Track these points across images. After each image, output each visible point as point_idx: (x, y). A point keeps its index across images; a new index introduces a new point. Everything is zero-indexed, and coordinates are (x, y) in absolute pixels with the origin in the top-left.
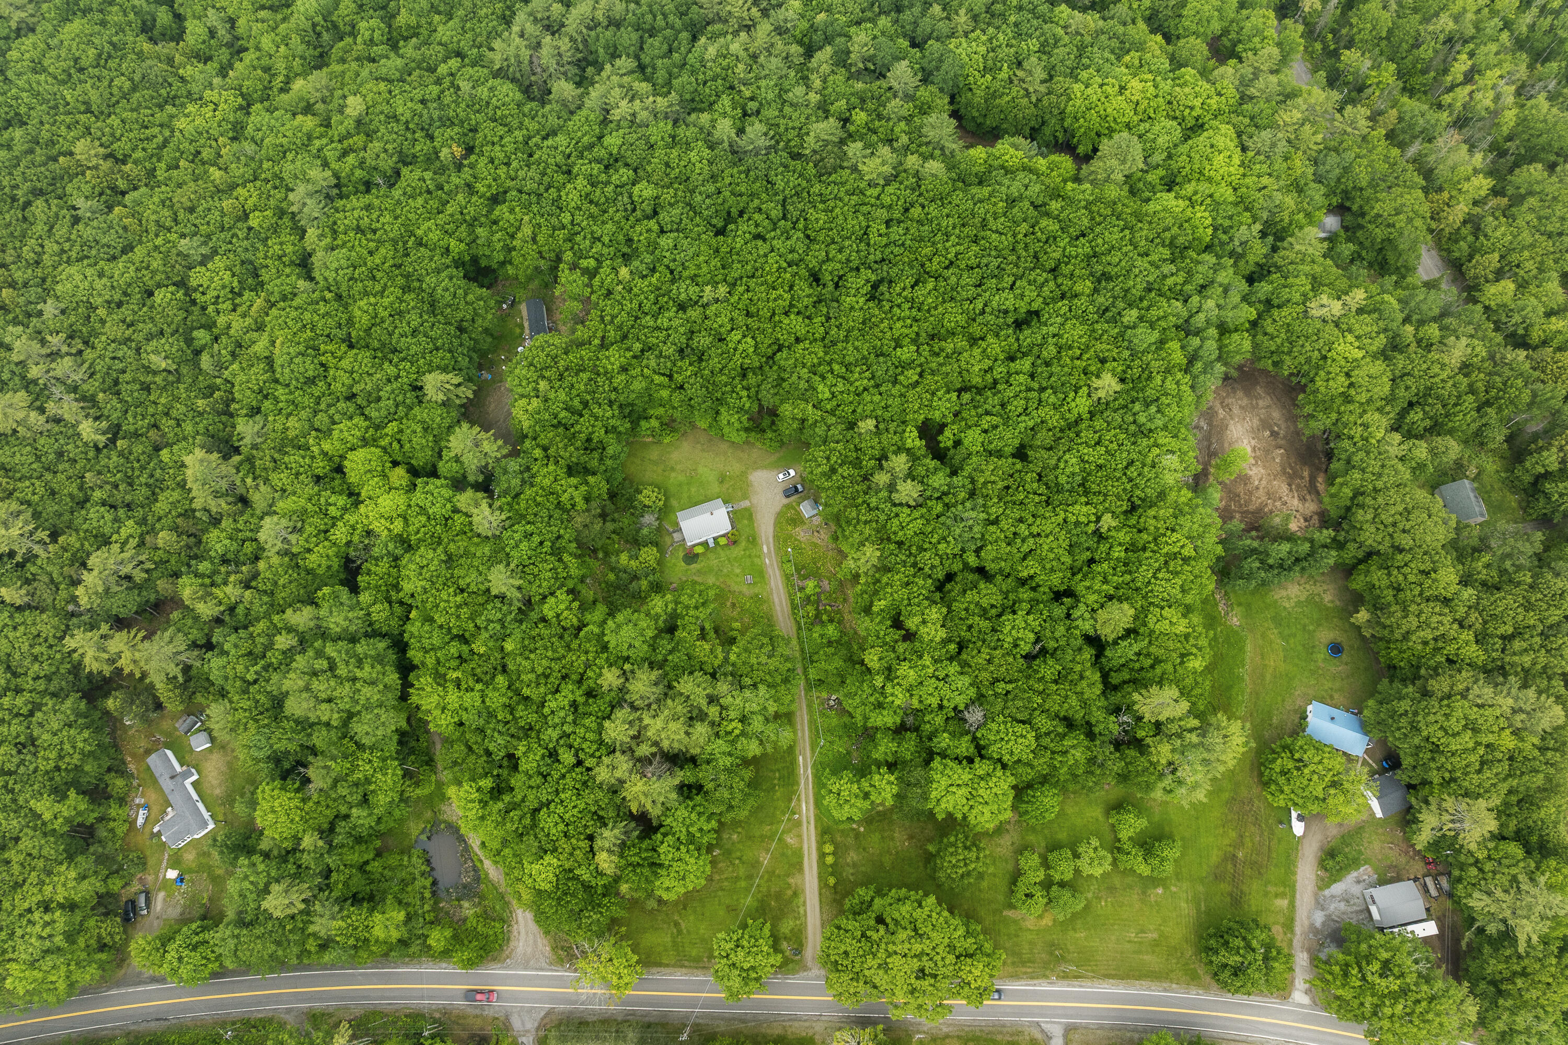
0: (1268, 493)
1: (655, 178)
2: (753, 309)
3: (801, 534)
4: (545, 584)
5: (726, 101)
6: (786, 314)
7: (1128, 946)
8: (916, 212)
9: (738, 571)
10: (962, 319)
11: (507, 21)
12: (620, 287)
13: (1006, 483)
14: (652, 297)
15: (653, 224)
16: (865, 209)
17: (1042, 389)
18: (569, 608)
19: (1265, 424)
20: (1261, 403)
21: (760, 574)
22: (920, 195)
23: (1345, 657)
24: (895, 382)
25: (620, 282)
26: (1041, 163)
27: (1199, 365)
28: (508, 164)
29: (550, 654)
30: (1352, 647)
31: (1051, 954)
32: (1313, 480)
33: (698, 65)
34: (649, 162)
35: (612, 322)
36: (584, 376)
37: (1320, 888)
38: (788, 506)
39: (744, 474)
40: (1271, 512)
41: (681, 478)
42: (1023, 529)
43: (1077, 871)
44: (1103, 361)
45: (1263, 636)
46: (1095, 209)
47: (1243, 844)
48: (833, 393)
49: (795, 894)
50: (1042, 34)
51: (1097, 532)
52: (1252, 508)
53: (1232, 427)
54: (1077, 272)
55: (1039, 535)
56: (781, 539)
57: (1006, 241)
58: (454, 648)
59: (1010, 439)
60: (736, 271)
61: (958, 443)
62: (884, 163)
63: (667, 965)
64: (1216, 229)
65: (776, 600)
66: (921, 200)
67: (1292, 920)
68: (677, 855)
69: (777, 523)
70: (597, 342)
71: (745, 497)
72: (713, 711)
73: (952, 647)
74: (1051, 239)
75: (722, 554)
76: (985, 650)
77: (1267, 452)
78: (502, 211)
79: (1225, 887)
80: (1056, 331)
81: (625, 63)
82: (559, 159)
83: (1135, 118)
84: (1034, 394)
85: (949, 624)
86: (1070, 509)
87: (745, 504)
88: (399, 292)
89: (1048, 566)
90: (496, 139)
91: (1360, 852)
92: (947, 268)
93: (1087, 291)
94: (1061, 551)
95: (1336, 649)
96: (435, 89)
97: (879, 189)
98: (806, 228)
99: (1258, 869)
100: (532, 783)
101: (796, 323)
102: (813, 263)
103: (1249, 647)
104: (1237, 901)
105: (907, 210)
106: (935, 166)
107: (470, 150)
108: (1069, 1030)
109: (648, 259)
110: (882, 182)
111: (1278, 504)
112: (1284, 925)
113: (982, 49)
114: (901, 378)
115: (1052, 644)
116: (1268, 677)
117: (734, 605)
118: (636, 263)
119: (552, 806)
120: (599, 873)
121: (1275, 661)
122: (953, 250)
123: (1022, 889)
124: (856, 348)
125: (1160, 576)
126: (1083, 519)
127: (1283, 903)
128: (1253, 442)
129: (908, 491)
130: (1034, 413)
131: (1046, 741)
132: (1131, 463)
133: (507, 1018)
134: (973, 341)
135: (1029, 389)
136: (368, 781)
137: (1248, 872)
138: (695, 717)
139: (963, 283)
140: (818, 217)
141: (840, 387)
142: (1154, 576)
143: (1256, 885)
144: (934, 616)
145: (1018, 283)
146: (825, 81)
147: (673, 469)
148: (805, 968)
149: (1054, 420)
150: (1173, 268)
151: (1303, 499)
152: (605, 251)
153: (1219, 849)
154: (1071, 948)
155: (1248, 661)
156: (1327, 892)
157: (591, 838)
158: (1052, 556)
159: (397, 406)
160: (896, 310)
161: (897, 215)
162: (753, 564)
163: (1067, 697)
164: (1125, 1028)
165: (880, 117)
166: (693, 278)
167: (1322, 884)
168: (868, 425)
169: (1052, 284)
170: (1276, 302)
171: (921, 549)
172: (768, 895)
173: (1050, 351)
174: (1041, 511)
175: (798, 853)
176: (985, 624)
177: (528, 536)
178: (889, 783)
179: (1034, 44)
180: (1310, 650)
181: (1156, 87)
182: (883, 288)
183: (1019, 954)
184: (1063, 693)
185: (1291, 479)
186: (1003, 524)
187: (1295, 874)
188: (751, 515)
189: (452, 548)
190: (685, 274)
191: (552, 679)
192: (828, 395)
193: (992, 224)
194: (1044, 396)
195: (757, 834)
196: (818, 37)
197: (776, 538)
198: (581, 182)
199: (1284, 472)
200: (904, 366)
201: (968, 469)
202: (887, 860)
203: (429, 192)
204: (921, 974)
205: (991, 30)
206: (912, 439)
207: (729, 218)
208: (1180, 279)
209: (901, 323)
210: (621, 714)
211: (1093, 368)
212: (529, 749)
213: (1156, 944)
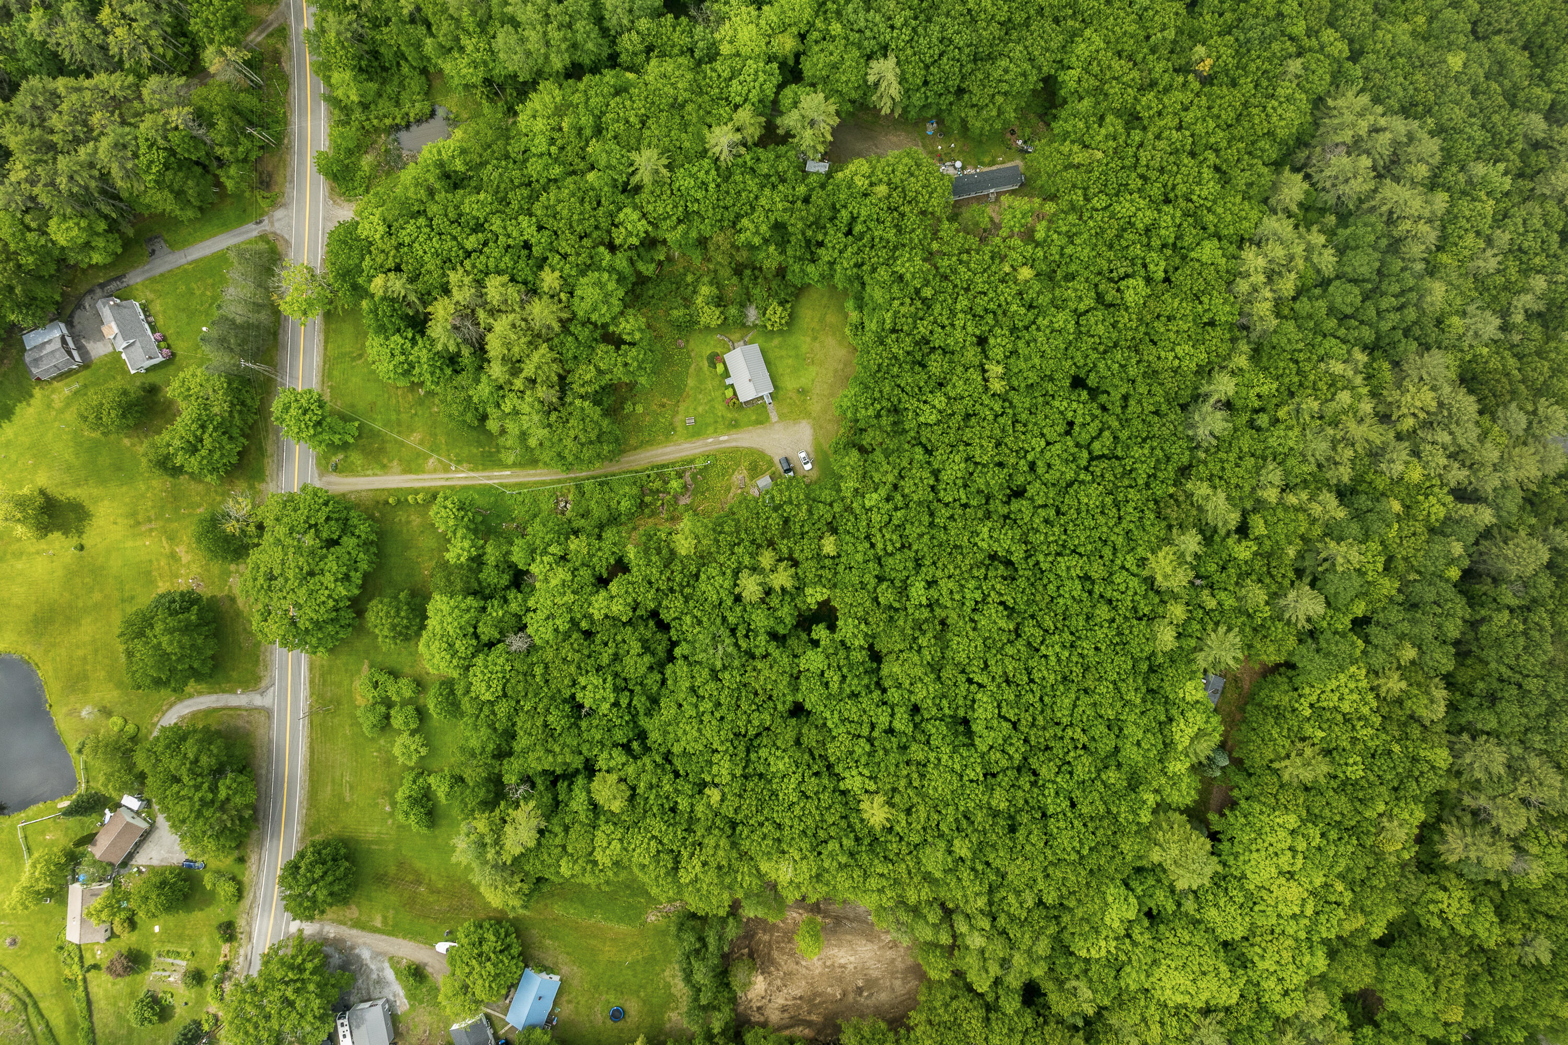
0: (790, 973)
1: (1151, 304)
2: (973, 420)
3: (739, 476)
4: (650, 207)
5: (1268, 387)
6: (968, 459)
7: (338, 774)
8: (1103, 612)
9: (700, 409)
10: (962, 657)
11: (1406, 111)
12: (1007, 269)
13: (760, 691)
14: (992, 306)
15: (1089, 302)
16: (1107, 552)
17: (870, 740)
18: (630, 234)
19: (871, 983)
20: (898, 983)
21: (696, 432)
22: (1126, 618)
23: (610, 1023)
24: (880, 579)
25: (1014, 269)
26: (1178, 767)
27: (904, 917)
28: (1179, 128)
29: (575, 217)
30: (622, 1031)
31: (331, 702)
32: (809, 1024)
33: (1321, 351)
34: (1175, 296)
35: (961, 262)
36: (891, 235)
37: (391, 959)
38: (771, 463)
39: (808, 415)
40: (770, 973)
41: (804, 348)
42: (707, 705)
43: (399, 732)
44: (908, 812)
45: (635, 944)
46: (1106, 823)
47: (433, 892)
48: (870, 509)
49: (384, 466)
50: (1371, 785)
51: (704, 784)
52: (775, 954)
53: (869, 946)
54: (1020, 793)
55: (701, 722)
56: (735, 455)
57: (1063, 715)
58: (586, 121)
59: (812, 700)
60: (1021, 401)
61: (816, 643)
62: (1166, 576)
63: (325, 349)
64: (1087, 961)
65: (668, 450)
66: (1119, 620)
67: (363, 928)
68: (397, 352)
69: (751, 451)
70: (935, 246)
71: (782, 417)
72: (518, 383)
73: (584, 625)
74: (1067, 767)
75: (718, 393)
76: (577, 656)
77: (840, 980)
78: (1114, 124)
79: (392, 870)
80: (943, 761)
81: (1327, 260)
82: (1182, 189)
83: (1252, 887)
84: (865, 731)
85: (607, 622)
86: (727, 757)
87: (774, 417)
88: (1002, 16)
89: (670, 729)
90: (1215, 111)
91: (421, 1002)
92: (1029, 644)
93: (994, 803)
94: (683, 743)
95: (618, 1015)
96: (1299, 29)
97: (1134, 569)
98: (1082, 482)
99: (411, 903)
100: (451, 209)
101: (954, 469)
102: (1031, 491)
103: (623, 928)
104: (381, 879)
105: (1110, 602)
106: (1166, 638)
107: (1207, 80)
108: (268, 712)
109: (1044, 300)
110: (1145, 573)
111: (779, 982)
112: (358, 920)
113: (1346, 707)
114: (884, 585)
115: (584, 724)
116: (593, 942)
117: (663, 406)
118: (1037, 286)
119: (428, 230)
120: (370, 279)
121: (608, 952)
122: (1050, 652)
123: (383, 678)
124: (921, 536)
125: (653, 843)
126: (715, 769)
127: (378, 923)
128: (851, 967)
129: (750, 587)
130: (842, 729)
131: (486, 711)
132: (779, 826)
133: (283, 205)
134: (936, 669)
135: (873, 727)
136: (462, 49)
137: (406, 895)
138: (514, 366)
139: (1007, 661)
140: (1091, 496)
141: (876, 517)
142: (653, 837)
143: (393, 899)
144: (614, 609)
145: (1005, 724)
146: (1297, 509)
147: (815, 339)
148: (321, 475)
149: (833, 751)
150: (1030, 903)
151: (784, 1009)
152: (1054, 250)
153: (427, 870)
154: (336, 721)
155: (609, 924)
156: (387, 965)
157: (398, 269)
158: (680, 733)
159: (860, 31)
160: (972, 584)
161: (1097, 589)
162: (707, 425)
163: (530, 734)
164: (270, 763)
165: (1242, 576)
166: (1014, 352)
167: (394, 962)
168: (829, 546)
169: (1004, 763)
170: (993, 1016)
171: (687, 600)
172: (383, 441)
173: (917, 752)
174: (726, 726)
175: (419, 470)
176: (605, 659)
177: (704, 185)
178: (459, 556)
179: (1355, 771)
180: (619, 989)
181: (1294, 917)
182: (1002, 570)
183: (330, 672)
184: (534, 732)
185: (810, 1000)
186: (712, 685)
187: (404, 937)
188: (761, 423)
189: (689, 107)
190: (1021, 344)
191: (551, 220)
192: (868, 504)
193: (1085, 700)
194: (862, 742)
195: (438, 431)
196: (1363, 502)
197: (736, 450)
198: (1146, 216)
199: (816, 995)
200: (903, 590)
201: (776, 653)
202: (412, 554)
203: (1148, 38)
204: (271, 578)
205: (1377, 720)
206: (814, 596)
207: (1094, 393)
208: (1015, 909)
209: (956, 588)
210: (513, 293)
211: (897, 799)
212: (483, 205)
213: (341, 800)
